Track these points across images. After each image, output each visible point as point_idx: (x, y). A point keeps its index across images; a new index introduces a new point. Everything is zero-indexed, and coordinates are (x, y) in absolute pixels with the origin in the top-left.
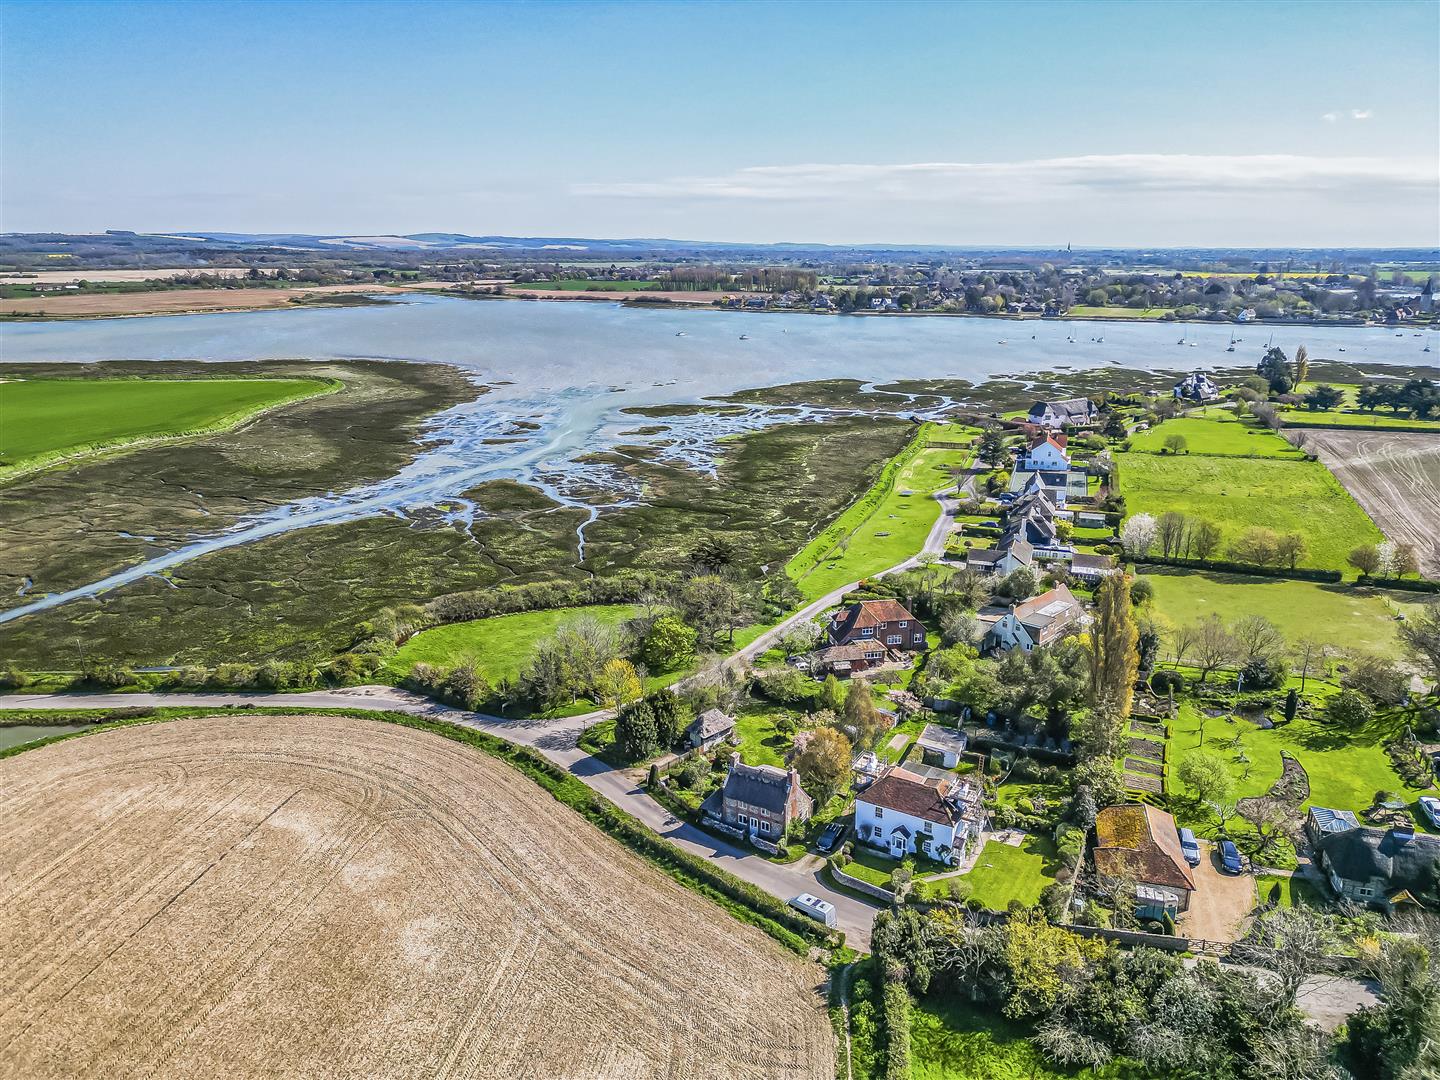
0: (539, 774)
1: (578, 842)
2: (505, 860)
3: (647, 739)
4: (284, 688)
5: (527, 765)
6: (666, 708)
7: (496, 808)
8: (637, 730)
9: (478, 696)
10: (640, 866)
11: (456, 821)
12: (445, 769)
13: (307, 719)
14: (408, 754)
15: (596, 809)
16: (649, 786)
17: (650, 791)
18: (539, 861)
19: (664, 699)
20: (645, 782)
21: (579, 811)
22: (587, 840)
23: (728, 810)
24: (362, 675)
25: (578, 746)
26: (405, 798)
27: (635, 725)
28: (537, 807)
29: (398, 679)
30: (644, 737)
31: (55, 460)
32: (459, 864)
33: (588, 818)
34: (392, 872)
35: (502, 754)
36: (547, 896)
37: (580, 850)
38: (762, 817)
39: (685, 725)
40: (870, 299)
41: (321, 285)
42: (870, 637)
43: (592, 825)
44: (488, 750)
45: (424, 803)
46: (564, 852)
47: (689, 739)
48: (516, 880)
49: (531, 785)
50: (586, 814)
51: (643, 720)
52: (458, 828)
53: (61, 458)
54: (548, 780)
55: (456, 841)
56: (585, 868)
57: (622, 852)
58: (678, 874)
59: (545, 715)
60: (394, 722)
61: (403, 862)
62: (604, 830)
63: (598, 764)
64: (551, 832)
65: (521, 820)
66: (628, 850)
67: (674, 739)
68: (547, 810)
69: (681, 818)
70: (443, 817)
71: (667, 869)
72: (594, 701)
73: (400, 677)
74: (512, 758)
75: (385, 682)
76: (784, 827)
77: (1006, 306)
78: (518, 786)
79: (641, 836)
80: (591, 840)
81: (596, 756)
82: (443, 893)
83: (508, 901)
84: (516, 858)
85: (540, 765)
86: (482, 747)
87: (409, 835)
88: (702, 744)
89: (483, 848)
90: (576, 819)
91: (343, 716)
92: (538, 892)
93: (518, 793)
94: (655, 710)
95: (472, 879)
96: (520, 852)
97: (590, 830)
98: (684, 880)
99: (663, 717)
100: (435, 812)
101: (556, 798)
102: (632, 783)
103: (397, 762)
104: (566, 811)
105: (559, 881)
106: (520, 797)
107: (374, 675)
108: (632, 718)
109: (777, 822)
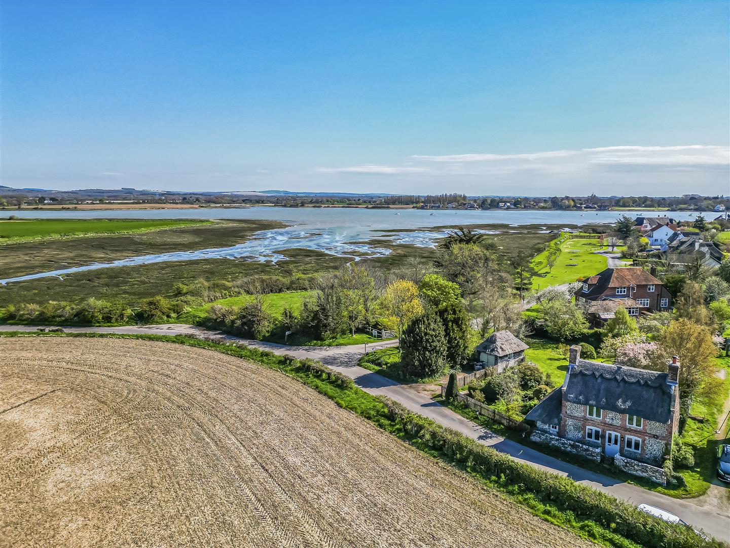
0: (319, 383)
1: (372, 452)
2: (271, 468)
3: (437, 352)
4: (98, 322)
5: (307, 375)
6: (456, 321)
7: (270, 413)
8: (427, 340)
9: (265, 328)
10: (468, 488)
11: (218, 423)
12: (220, 377)
13: (104, 340)
14: (185, 365)
15: (391, 417)
16: (448, 398)
17: (449, 403)
18: (319, 472)
19: (454, 313)
20: (441, 396)
21: (369, 418)
22: (382, 451)
23: (570, 422)
24: (168, 316)
25: (359, 365)
26: (169, 399)
27: (426, 334)
28: (318, 414)
29: (198, 319)
30: (434, 350)
31: (36, 239)
32: (208, 471)
33: (381, 426)
34: (115, 478)
35: (281, 367)
36: (330, 524)
37: (376, 461)
38: (626, 430)
39: (475, 345)
40: (498, 204)
41: (216, 204)
42: (624, 296)
43: (387, 433)
44: (267, 364)
45: (187, 405)
46: (353, 464)
47: (478, 360)
48: (284, 497)
49: (312, 394)
50: (378, 421)
51: (434, 330)
52: (219, 429)
53: (40, 238)
54: (329, 389)
55: (212, 445)
56: (385, 485)
57: (438, 469)
58: (533, 502)
59: (327, 342)
60: (182, 343)
61: (135, 466)
62: (403, 439)
63: (380, 378)
64: (334, 438)
65: (297, 425)
66: (442, 464)
67: (463, 358)
68: (329, 416)
69: (498, 432)
70: (205, 419)
71: (511, 493)
72: (371, 334)
73: (199, 317)
74: (292, 370)
75: (186, 322)
76: (668, 445)
77: (575, 206)
78: (296, 393)
79: (460, 447)
80: (388, 450)
81: (378, 372)
82: (173, 512)
83: (270, 528)
84: (286, 466)
85: (321, 375)
86: (262, 361)
87: (158, 436)
88: (496, 363)
89: (245, 454)
90: (366, 428)
91: (137, 339)
92: (318, 517)
93: (295, 399)
94: (445, 322)
95: (220, 492)
96: (293, 459)
97: (385, 439)
98: (547, 512)
99: (453, 330)
100: (197, 414)
101: (339, 405)
102: (426, 397)
103: (174, 371)
104: (352, 419)
105: (349, 502)
106: (298, 403)
107: (178, 318)
108: (423, 327)
109: (655, 437)
